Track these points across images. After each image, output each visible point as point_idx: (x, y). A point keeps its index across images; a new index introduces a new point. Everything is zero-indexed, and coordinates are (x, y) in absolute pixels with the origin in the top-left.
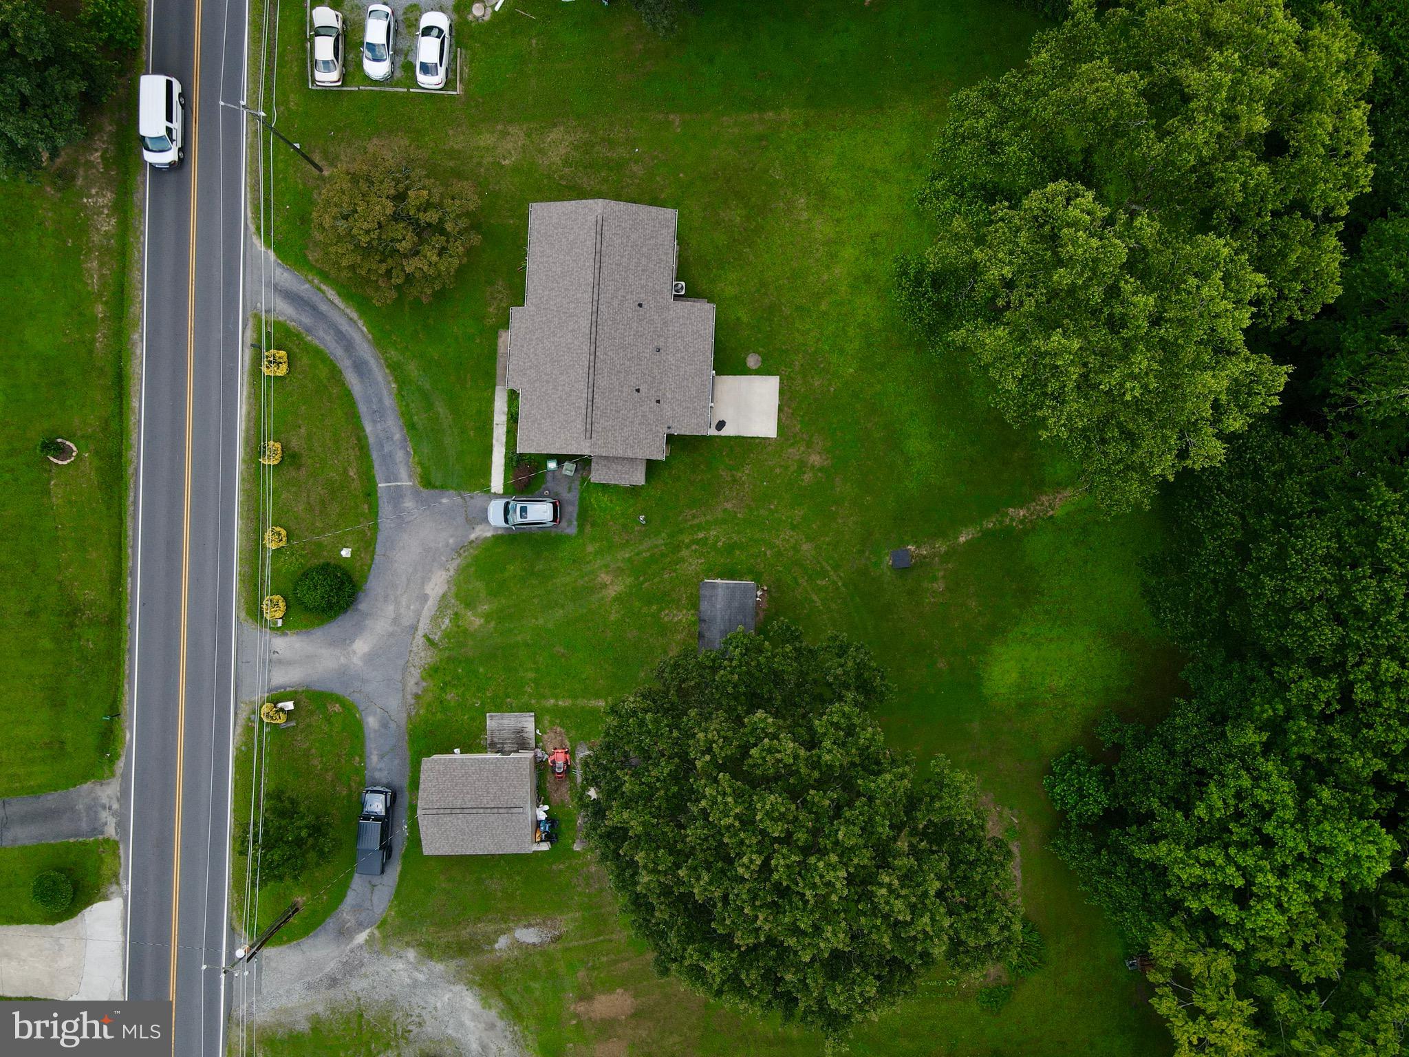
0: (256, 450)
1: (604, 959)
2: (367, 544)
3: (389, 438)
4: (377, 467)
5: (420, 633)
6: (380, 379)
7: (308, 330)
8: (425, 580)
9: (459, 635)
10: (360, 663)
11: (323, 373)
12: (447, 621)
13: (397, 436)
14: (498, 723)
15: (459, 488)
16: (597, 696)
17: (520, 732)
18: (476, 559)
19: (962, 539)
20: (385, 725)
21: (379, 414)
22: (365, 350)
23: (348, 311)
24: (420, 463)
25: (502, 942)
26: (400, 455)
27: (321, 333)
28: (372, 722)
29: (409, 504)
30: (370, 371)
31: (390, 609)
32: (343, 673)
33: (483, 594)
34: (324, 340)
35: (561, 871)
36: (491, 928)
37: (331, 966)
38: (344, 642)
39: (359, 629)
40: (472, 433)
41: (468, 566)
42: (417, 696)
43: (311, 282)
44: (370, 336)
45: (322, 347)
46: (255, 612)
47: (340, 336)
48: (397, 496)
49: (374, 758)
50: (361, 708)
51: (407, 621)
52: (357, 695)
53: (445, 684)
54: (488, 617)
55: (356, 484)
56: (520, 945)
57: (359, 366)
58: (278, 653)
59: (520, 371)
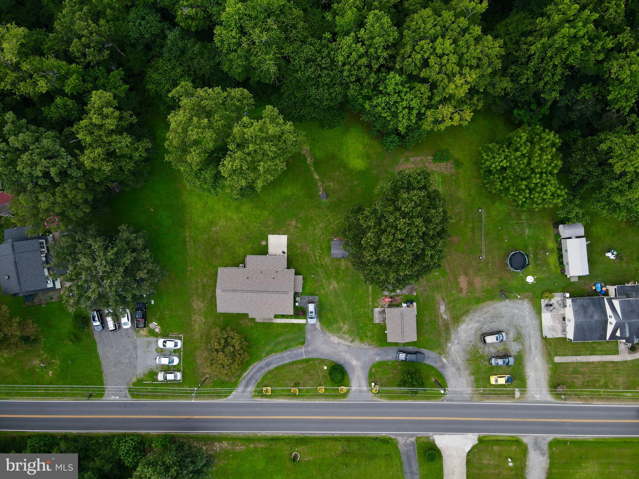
0: (294, 396)
1: (449, 285)
2: (323, 361)
3: (290, 355)
4: (299, 359)
5: (350, 344)
6: (271, 358)
7: (257, 381)
8: (333, 343)
9: (350, 332)
10: (360, 363)
11: (270, 376)
12: (346, 336)
13: (289, 353)
14: (377, 319)
15: (305, 333)
16: (368, 289)
17: (379, 312)
18: (326, 327)
19: (317, 177)
20: (379, 355)
21: (282, 358)
22: (263, 363)
23: (250, 369)
24: (297, 345)
25: (445, 317)
26: (295, 352)
27: (258, 377)
28: (378, 359)
29: (310, 349)
30: (269, 361)
31: (343, 354)
32: (363, 368)
33: (337, 325)
34: (260, 376)
35: (423, 299)
36: (440, 320)
37: (454, 370)
38: (353, 367)
39: (349, 363)
40: (288, 329)
41: (329, 330)
42: (369, 345)
43: (242, 380)
44: (258, 362)
45: (262, 377)
46: (345, 395)
47: (258, 371)
48: (307, 352)
49: (389, 358)
50: (373, 362)
51: (346, 348)
52: (370, 363)
53: (365, 336)
54: (344, 323)
55: (304, 365)
56: (445, 311)
57: (268, 365)
58: (357, 389)
59: (268, 314)
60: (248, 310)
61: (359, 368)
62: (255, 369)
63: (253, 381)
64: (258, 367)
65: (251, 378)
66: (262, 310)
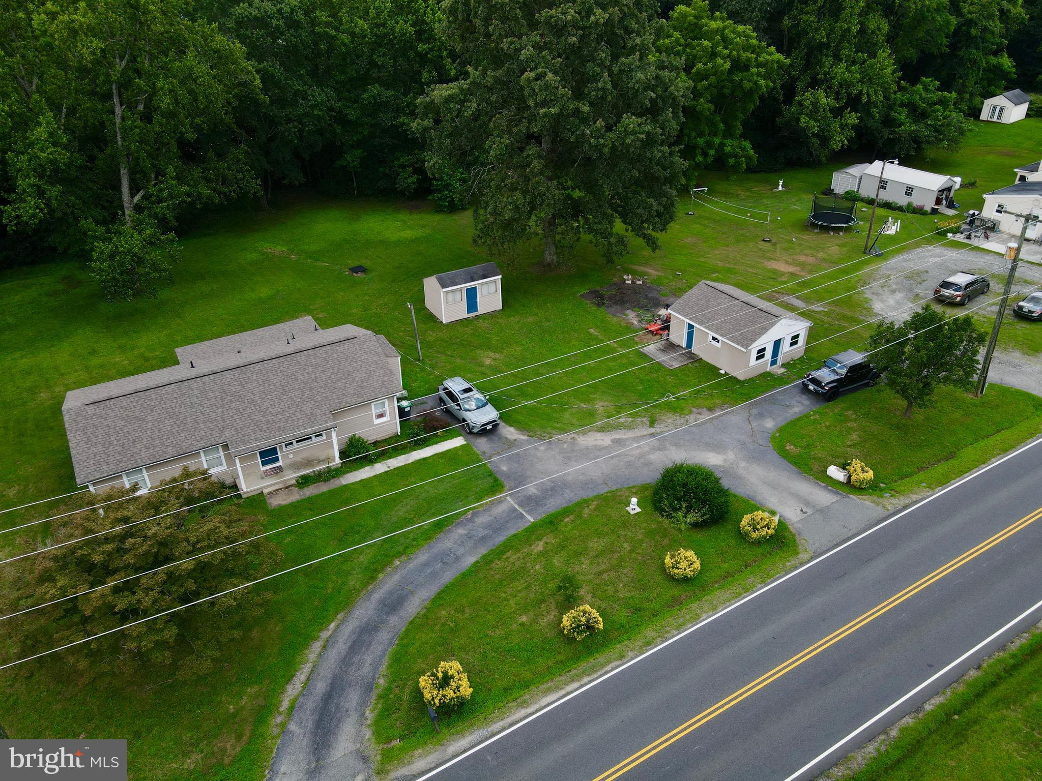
1: (760, 277)
3: (469, 537)
4: (512, 532)
5: (653, 431)
7: (369, 688)
8: (601, 449)
9: (625, 408)
10: (730, 452)
11: (425, 636)
12: (622, 420)
13: (461, 531)
14: (671, 362)
17: (665, 351)
18: (543, 426)
20: (761, 416)
22: (364, 610)
23: (312, 656)
26: (481, 520)
28: (770, 424)
29: (531, 488)
30: (391, 593)
32: (754, 458)
36: (818, 316)
38: (725, 470)
42: (710, 410)
44: (340, 616)
45: (386, 659)
47: (357, 645)
48: (530, 502)
49: (796, 411)
50: (767, 435)
52: (760, 442)
53: (678, 399)
54: (589, 400)
55: (549, 538)
56: (808, 303)
57: (392, 605)
58: (802, 510)
59: (310, 419)
60: (223, 431)
61: (743, 464)
62: (341, 646)
63: (352, 698)
64: (347, 634)
65: (331, 691)
66: (279, 413)
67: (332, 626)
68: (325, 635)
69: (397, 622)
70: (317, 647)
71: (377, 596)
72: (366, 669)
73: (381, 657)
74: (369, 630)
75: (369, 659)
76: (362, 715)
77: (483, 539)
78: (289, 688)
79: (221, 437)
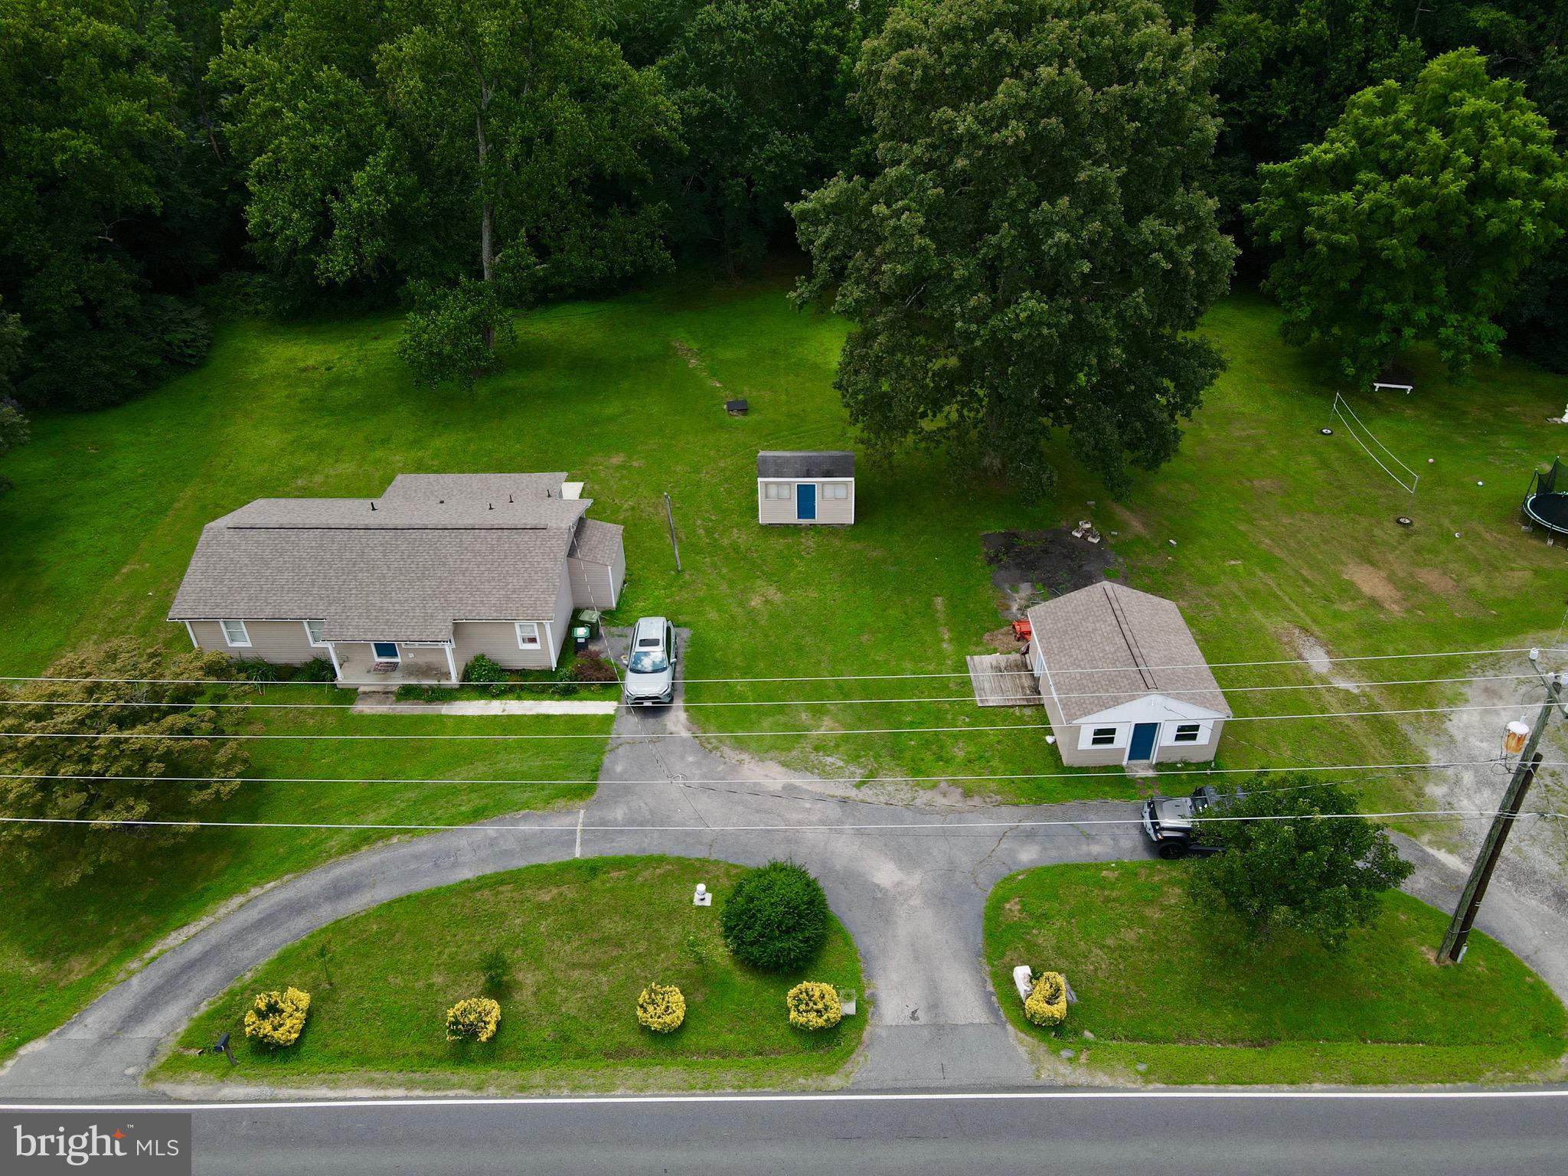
2: (690, 870)
3: (493, 842)
4: (541, 860)
8: (759, 791)
9: (857, 750)
10: (919, 875)
12: (829, 759)
13: (492, 832)
14: (993, 694)
15: (601, 752)
16: (929, 604)
17: (999, 668)
19: (718, 385)
20: (1030, 836)
21: (442, 860)
22: (312, 883)
24: (547, 801)
25: (1345, 685)
26: (527, 828)
28: (1028, 855)
29: (618, 815)
30: (354, 875)
31: (812, 834)
32: (943, 900)
33: (781, 719)
34: (264, 947)
36: (1328, 697)
38: (880, 902)
39: (852, 878)
40: (511, 737)
42: (967, 794)
43: (130, 974)
44: (290, 876)
47: (266, 922)
48: (599, 831)
51: (834, 811)
52: (982, 878)
53: (940, 758)
54: (819, 712)
55: (570, 893)
56: (1340, 668)
57: (338, 892)
58: (914, 1013)
59: (425, 621)
60: (330, 605)
61: (916, 901)
62: (253, 914)
63: (207, 979)
64: (272, 902)
65: (199, 960)
66: (399, 602)
67: (272, 884)
68: (255, 892)
69: (327, 914)
70: (239, 900)
71: (338, 872)
72: (248, 954)
73: (276, 946)
74: (296, 908)
75: (262, 942)
76: (197, 1004)
77: (505, 853)
78: (174, 934)
79: (324, 611)
